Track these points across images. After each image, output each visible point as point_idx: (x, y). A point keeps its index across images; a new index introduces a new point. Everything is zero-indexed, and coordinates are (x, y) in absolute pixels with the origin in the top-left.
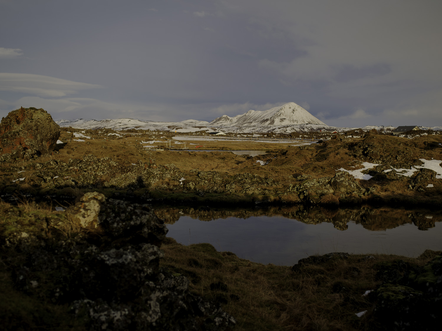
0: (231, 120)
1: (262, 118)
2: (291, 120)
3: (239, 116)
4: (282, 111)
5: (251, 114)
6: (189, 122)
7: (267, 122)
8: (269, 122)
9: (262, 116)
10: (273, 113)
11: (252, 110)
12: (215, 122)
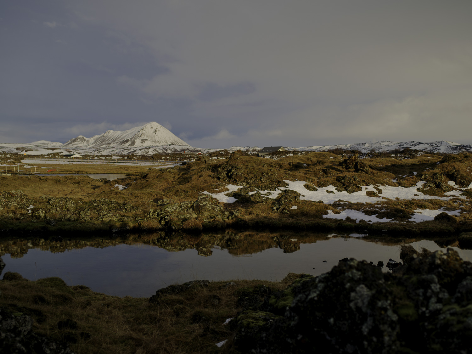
0: (87, 141)
1: (122, 139)
2: (153, 141)
3: (97, 137)
4: (144, 132)
5: (110, 134)
6: (41, 144)
7: (128, 143)
8: (129, 143)
9: (122, 137)
10: (134, 133)
11: (111, 130)
12: (69, 144)
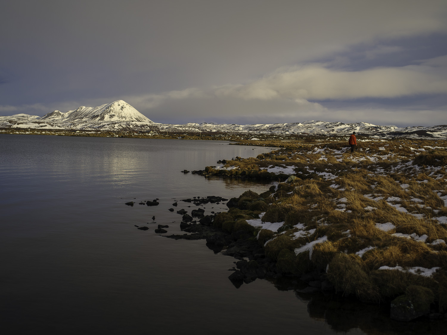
0: (62, 115)
1: (93, 114)
2: (120, 116)
3: (71, 112)
4: (112, 108)
5: (83, 109)
6: (21, 117)
7: (98, 118)
8: (99, 118)
9: (93, 112)
10: (103, 109)
11: (83, 106)
12: (46, 117)
